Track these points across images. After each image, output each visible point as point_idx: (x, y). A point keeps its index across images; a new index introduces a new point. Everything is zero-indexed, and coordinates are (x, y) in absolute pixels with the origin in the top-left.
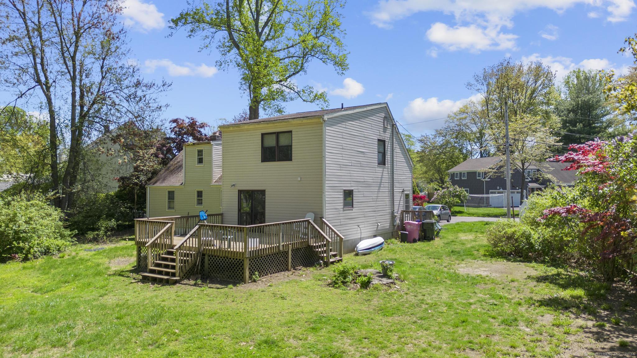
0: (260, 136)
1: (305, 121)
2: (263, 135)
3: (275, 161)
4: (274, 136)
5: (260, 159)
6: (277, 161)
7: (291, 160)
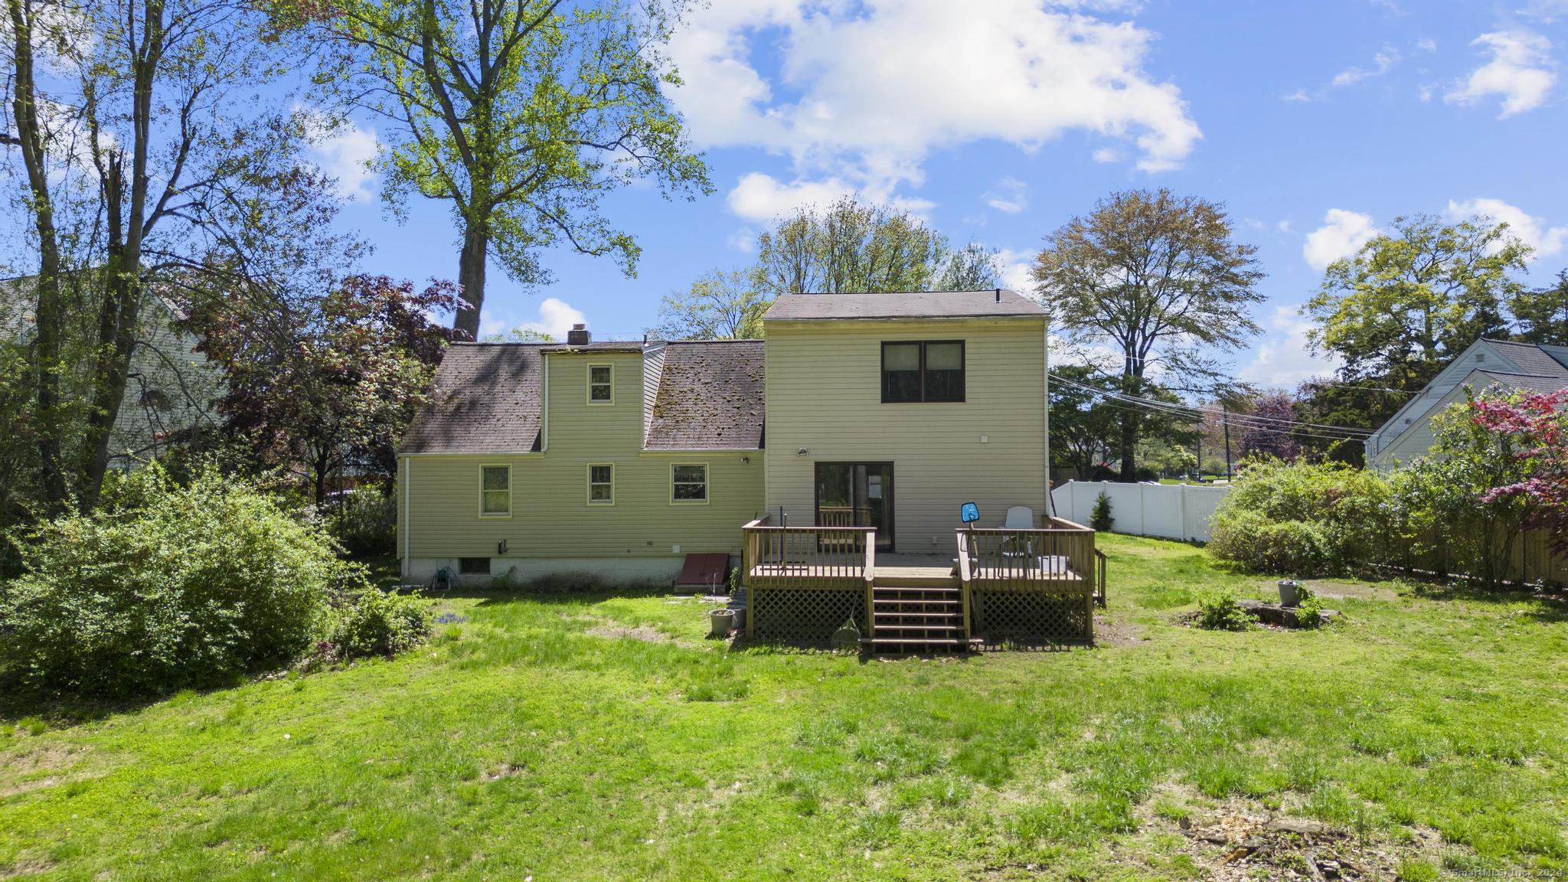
0: (879, 347)
1: (1004, 323)
2: (884, 344)
3: (918, 400)
4: (915, 349)
5: (880, 397)
6: (926, 401)
7: (961, 398)
